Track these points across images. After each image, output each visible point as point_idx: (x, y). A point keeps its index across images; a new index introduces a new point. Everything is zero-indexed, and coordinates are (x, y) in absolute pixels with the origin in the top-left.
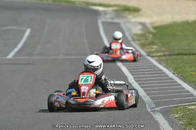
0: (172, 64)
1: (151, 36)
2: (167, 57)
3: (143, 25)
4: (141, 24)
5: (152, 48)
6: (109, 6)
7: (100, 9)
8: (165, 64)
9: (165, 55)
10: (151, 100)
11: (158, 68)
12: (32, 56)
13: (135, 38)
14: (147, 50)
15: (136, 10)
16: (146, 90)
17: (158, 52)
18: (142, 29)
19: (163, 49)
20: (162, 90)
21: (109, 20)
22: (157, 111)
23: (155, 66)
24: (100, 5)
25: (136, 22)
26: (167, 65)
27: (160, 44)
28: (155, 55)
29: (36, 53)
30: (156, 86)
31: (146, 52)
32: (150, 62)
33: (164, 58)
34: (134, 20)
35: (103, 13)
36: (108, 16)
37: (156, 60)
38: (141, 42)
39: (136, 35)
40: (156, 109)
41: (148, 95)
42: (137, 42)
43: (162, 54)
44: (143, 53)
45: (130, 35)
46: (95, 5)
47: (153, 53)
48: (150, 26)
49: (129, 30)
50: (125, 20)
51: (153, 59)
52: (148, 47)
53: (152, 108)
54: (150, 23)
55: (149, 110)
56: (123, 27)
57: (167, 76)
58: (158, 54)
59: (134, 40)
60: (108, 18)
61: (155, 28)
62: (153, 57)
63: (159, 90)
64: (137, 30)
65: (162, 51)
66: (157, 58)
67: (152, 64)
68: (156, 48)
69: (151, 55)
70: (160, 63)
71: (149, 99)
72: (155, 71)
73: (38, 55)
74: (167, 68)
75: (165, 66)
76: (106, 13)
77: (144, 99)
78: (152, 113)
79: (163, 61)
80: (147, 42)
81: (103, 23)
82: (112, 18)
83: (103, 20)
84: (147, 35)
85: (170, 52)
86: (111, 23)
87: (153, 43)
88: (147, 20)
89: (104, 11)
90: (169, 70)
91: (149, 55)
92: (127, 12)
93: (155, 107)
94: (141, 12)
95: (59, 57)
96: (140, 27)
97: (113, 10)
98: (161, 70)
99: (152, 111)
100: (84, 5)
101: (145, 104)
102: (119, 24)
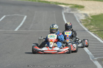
0: (101, 35)
1: (90, 21)
2: (99, 32)
3: (86, 15)
4: (85, 14)
5: (91, 27)
6: (68, 5)
7: (63, 6)
8: (98, 36)
9: (98, 31)
10: (92, 54)
11: (94, 37)
12: (28, 30)
13: (82, 21)
14: (88, 28)
15: (82, 7)
16: (89, 49)
17: (94, 29)
18: (85, 17)
19: (97, 28)
20: (97, 49)
21: (68, 12)
22: (95, 60)
23: (93, 36)
24: (63, 4)
25: (82, 13)
26: (99, 36)
27: (95, 25)
28: (92, 30)
29: (30, 28)
30: (94, 47)
31: (87, 29)
32: (90, 34)
33: (97, 32)
34: (81, 12)
35: (65, 9)
36: (67, 10)
37: (93, 33)
38: (85, 24)
39: (82, 20)
40: (95, 59)
41: (90, 51)
42: (82, 24)
43: (96, 30)
44: (86, 29)
45: (79, 20)
46: (60, 4)
47: (91, 29)
48: (89, 16)
49: (78, 17)
50: (76, 12)
51: (91, 33)
52: (88, 26)
53: (92, 58)
54: (89, 14)
55: (91, 59)
56: (75, 15)
57: (100, 42)
58: (94, 30)
59: (81, 23)
60: (67, 11)
61: (92, 17)
62: (91, 31)
63: (95, 49)
64: (83, 17)
65: (96, 29)
66: (93, 32)
67: (91, 35)
68: (92, 27)
69: (90, 31)
70: (95, 35)
71: (91, 53)
72: (93, 39)
73: (31, 29)
74: (99, 37)
75: (98, 37)
76: (66, 8)
77: (88, 53)
78: (93, 61)
79: (96, 34)
80: (88, 24)
81: (65, 13)
82: (70, 11)
83: (65, 12)
84: (88, 20)
85: (100, 29)
86: (69, 14)
87: (91, 24)
88: (88, 12)
89: (65, 7)
90: (100, 38)
91: (89, 31)
92: (77, 8)
93: (94, 57)
94: (84, 8)
95: (42, 31)
96: (84, 16)
97: (70, 7)
98: (96, 39)
99: (93, 60)
100: (55, 4)
101: (89, 56)
102: (73, 14)
